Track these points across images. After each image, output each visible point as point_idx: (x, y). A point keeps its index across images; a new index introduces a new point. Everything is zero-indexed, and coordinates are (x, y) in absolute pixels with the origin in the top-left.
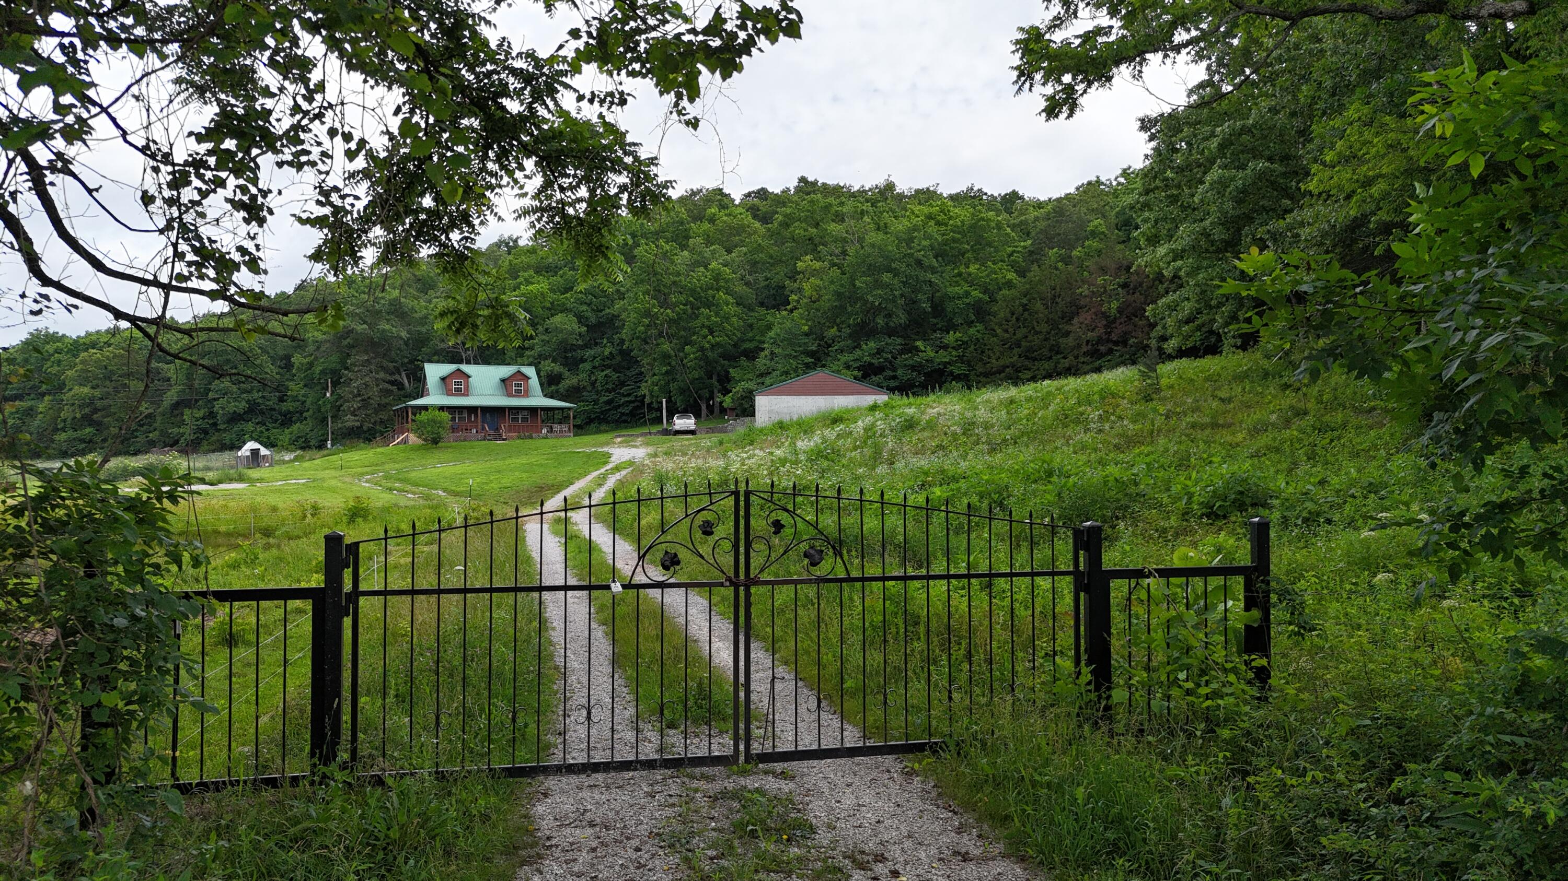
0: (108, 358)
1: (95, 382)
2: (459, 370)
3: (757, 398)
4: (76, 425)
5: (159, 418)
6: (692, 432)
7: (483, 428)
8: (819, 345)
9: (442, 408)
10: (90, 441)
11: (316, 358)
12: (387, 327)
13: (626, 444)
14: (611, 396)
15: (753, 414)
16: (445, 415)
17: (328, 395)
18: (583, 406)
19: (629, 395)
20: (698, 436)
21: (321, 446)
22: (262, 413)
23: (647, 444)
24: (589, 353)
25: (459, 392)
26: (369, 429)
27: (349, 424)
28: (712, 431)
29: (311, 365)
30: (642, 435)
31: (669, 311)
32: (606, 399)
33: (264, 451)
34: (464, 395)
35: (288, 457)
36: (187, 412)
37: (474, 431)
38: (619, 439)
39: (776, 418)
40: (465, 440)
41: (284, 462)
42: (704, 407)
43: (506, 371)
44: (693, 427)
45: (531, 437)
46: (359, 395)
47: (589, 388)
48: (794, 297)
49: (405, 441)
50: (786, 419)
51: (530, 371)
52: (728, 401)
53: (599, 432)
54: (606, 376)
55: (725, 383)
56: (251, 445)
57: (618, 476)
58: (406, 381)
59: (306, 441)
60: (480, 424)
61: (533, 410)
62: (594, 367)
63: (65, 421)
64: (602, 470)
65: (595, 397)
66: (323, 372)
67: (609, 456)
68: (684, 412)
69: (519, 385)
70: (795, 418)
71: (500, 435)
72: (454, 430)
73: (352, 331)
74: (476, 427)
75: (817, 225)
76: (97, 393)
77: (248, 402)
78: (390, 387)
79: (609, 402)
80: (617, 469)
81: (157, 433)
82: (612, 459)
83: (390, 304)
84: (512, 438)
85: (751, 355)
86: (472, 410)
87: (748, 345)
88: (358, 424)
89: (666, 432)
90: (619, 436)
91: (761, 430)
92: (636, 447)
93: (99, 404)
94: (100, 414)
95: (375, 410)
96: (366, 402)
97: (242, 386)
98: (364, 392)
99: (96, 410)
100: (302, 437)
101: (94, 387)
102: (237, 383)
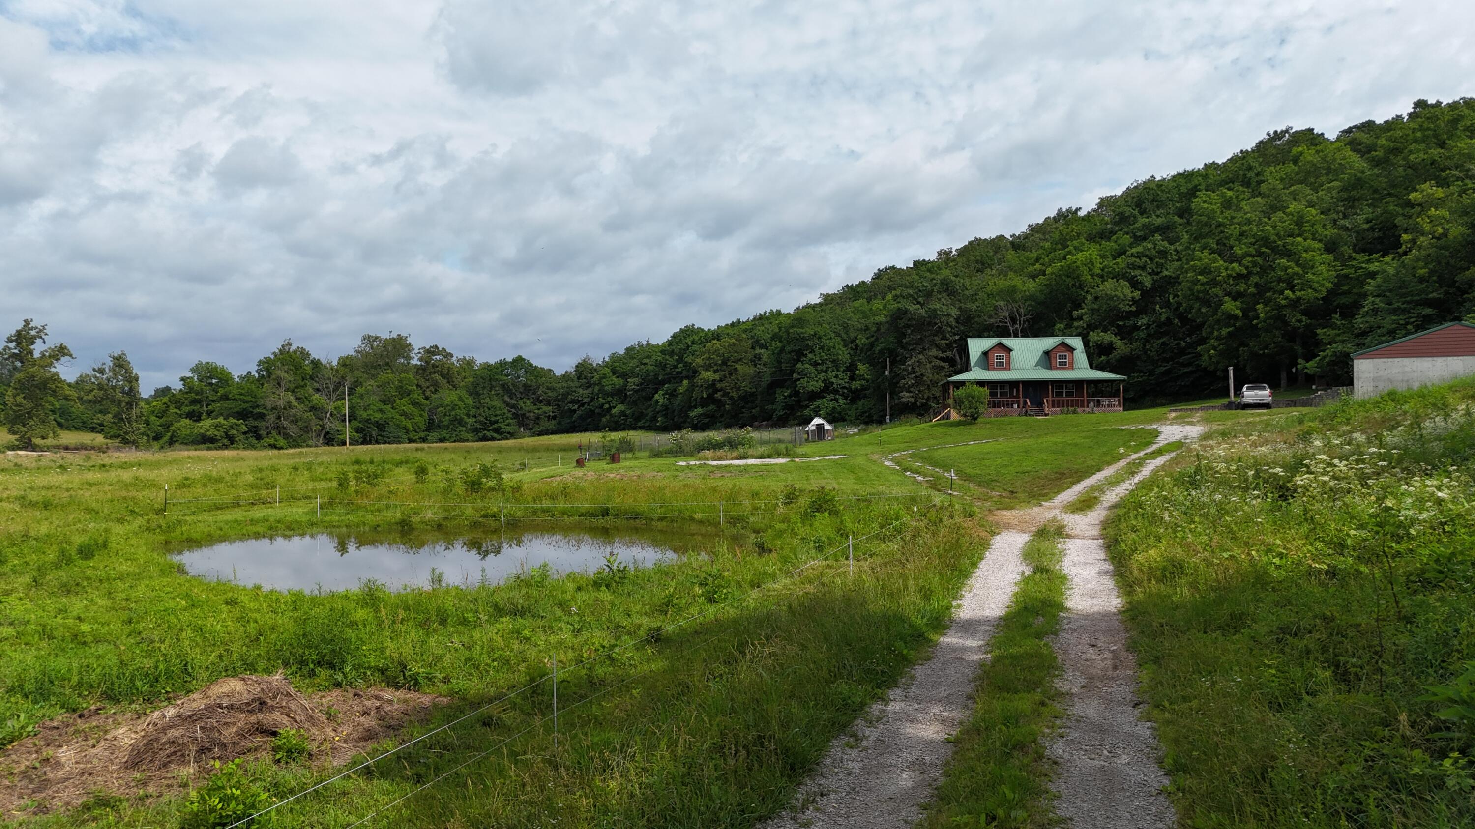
0: (724, 347)
1: (715, 368)
2: (1000, 344)
3: (1356, 362)
4: (704, 403)
5: (759, 397)
6: (1266, 406)
7: (1025, 403)
8: (1446, 293)
9: (981, 383)
10: (713, 416)
11: (877, 339)
12: (938, 306)
13: (1181, 421)
14: (1168, 366)
15: (1350, 382)
16: (986, 390)
17: (887, 373)
18: (1137, 378)
19: (1189, 364)
20: (1274, 410)
21: (881, 422)
22: (836, 391)
23: (1205, 421)
24: (1143, 321)
25: (1001, 366)
26: (923, 405)
27: (905, 400)
28: (1293, 404)
29: (872, 345)
30: (1202, 409)
31: (1235, 265)
32: (1163, 369)
33: (827, 427)
34: (1005, 369)
35: (853, 431)
36: (778, 391)
37: (1016, 406)
38: (1173, 415)
39: (1388, 388)
40: (1006, 415)
41: (847, 436)
42: (1284, 375)
43: (1048, 343)
44: (1269, 400)
45: (1074, 412)
46: (914, 372)
47: (1144, 358)
48: (1405, 237)
49: (948, 416)
50: (1401, 388)
51: (1076, 342)
52: (1311, 366)
53: (1154, 405)
54: (1163, 344)
55: (1312, 346)
56: (817, 421)
57: (1160, 461)
58: (958, 358)
59: (870, 416)
60: (1021, 399)
61: (1078, 384)
62: (1149, 335)
63: (695, 400)
64: (1142, 454)
65: (1151, 367)
66: (881, 352)
67: (1156, 434)
68: (1256, 382)
69: (1064, 357)
70: (1416, 386)
71: (1043, 410)
72: (994, 405)
73: (906, 311)
74: (1018, 402)
75: (1442, 145)
76: (717, 377)
77: (824, 381)
78: (942, 364)
79: (1167, 372)
80: (1160, 452)
81: (758, 409)
82: (1162, 437)
83: (942, 283)
84: (1055, 413)
85: (1349, 311)
86: (1014, 384)
87: (1343, 300)
88: (912, 400)
89: (1230, 406)
90: (1171, 411)
91: (1363, 404)
92: (1192, 424)
93: (718, 386)
94: (719, 393)
95: (928, 386)
96: (919, 379)
97: (819, 367)
98: (917, 369)
99: (716, 391)
100: (866, 412)
101: (715, 372)
102: (815, 364)
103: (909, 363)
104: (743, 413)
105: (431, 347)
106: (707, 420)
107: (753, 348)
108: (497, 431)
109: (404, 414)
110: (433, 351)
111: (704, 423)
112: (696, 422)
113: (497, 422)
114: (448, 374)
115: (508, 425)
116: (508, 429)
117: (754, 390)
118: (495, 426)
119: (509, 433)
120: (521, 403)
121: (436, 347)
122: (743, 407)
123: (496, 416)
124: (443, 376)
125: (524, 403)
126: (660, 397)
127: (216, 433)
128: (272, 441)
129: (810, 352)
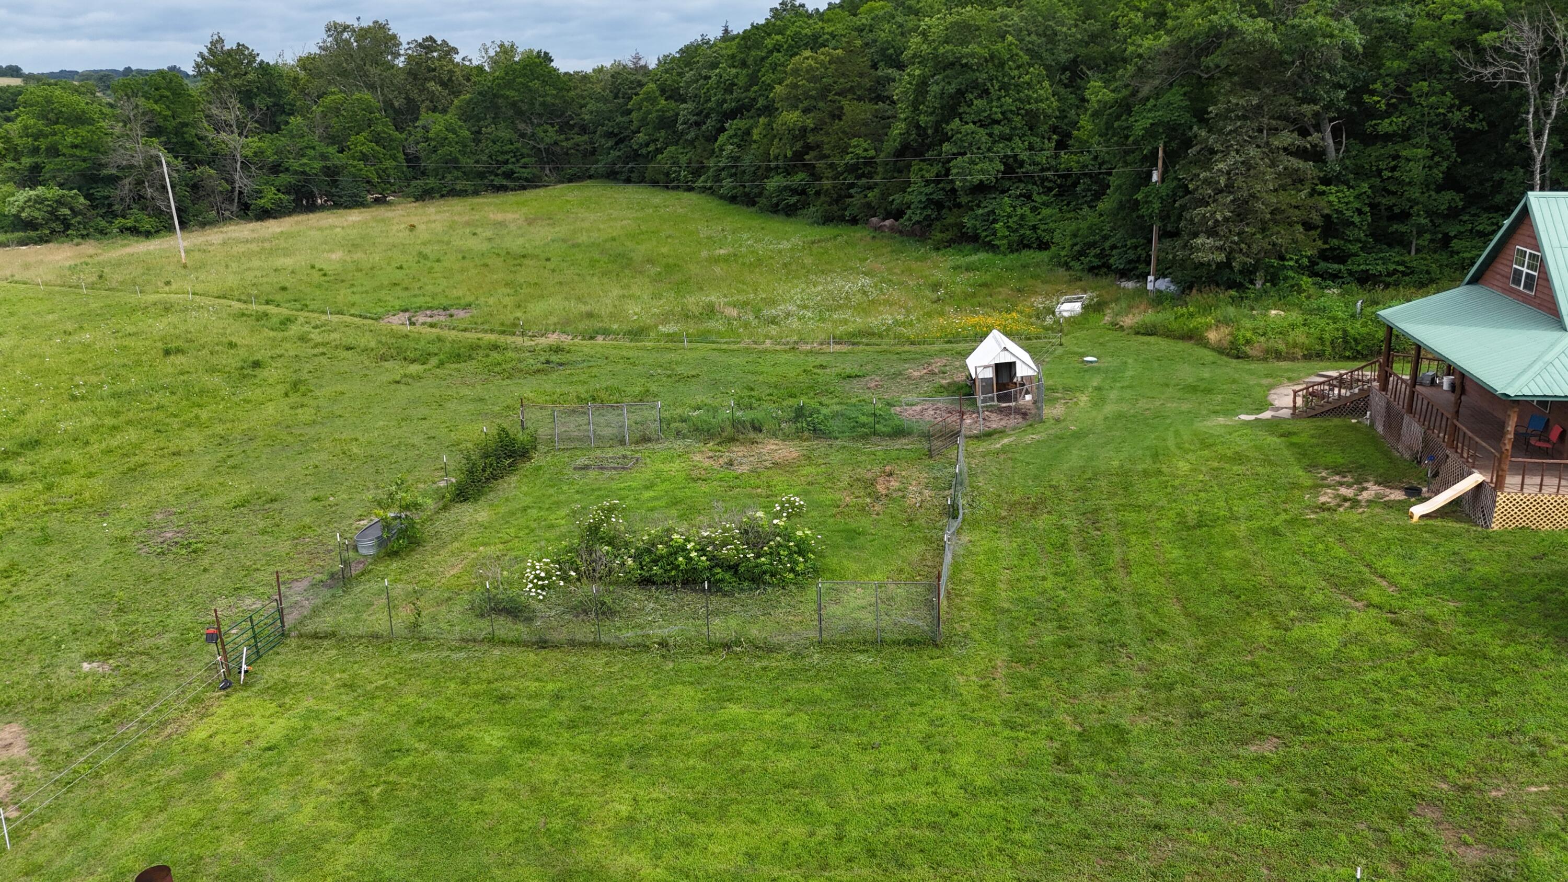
0: (822, 65)
1: (806, 103)
4: (788, 167)
5: (880, 170)
10: (803, 192)
11: (1137, 95)
17: (1155, 177)
22: (1028, 178)
26: (1246, 268)
29: (1124, 108)
36: (915, 166)
46: (1231, 190)
63: (776, 158)
66: (1150, 128)
76: (809, 121)
77: (1004, 160)
78: (1300, 164)
81: (877, 191)
93: (811, 139)
94: (813, 153)
95: (1264, 222)
96: (1242, 210)
97: (997, 129)
98: (1239, 182)
99: (808, 148)
100: (1093, 245)
101: (806, 111)
102: (987, 123)
103: (1221, 166)
104: (851, 196)
105: (425, 40)
106: (794, 199)
107: (875, 66)
108: (509, 175)
109: (364, 157)
110: (428, 45)
111: (788, 205)
112: (775, 200)
113: (506, 162)
114: (450, 80)
115: (525, 166)
116: (525, 173)
117: (872, 153)
118: (504, 169)
119: (527, 180)
120: (540, 133)
121: (431, 39)
122: (852, 186)
123: (503, 153)
124: (444, 84)
125: (545, 131)
126: (726, 145)
127: (36, 214)
128: (129, 223)
129: (980, 96)
